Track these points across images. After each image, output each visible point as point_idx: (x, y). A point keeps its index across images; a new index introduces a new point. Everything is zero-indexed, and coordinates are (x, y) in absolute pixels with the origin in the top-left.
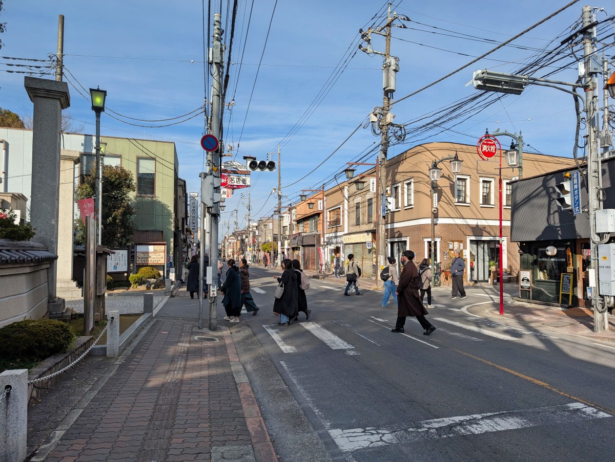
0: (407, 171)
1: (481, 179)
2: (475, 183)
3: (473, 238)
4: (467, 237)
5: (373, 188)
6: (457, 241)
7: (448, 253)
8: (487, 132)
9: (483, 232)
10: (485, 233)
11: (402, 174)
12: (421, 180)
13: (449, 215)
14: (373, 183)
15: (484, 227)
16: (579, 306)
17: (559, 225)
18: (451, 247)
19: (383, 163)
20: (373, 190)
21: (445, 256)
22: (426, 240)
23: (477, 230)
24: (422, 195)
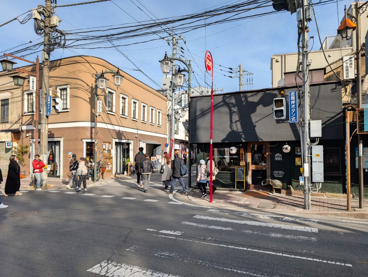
0: (61, 76)
1: (121, 96)
2: (117, 97)
3: (117, 141)
4: (113, 139)
5: (33, 86)
6: (108, 142)
7: (102, 152)
8: (166, 55)
9: (122, 136)
10: (123, 138)
11: (53, 78)
12: (80, 86)
13: (104, 121)
14: (33, 82)
15: (123, 132)
16: (249, 189)
17: (241, 131)
18: (104, 147)
19: (46, 64)
20: (33, 88)
21: (100, 155)
22: (85, 141)
23: (119, 134)
24: (82, 100)
